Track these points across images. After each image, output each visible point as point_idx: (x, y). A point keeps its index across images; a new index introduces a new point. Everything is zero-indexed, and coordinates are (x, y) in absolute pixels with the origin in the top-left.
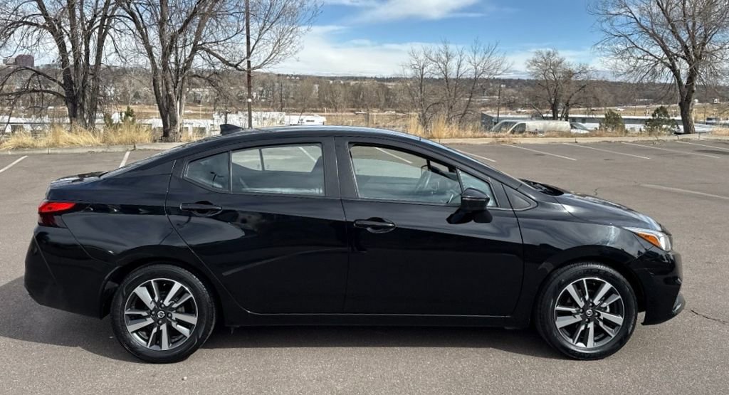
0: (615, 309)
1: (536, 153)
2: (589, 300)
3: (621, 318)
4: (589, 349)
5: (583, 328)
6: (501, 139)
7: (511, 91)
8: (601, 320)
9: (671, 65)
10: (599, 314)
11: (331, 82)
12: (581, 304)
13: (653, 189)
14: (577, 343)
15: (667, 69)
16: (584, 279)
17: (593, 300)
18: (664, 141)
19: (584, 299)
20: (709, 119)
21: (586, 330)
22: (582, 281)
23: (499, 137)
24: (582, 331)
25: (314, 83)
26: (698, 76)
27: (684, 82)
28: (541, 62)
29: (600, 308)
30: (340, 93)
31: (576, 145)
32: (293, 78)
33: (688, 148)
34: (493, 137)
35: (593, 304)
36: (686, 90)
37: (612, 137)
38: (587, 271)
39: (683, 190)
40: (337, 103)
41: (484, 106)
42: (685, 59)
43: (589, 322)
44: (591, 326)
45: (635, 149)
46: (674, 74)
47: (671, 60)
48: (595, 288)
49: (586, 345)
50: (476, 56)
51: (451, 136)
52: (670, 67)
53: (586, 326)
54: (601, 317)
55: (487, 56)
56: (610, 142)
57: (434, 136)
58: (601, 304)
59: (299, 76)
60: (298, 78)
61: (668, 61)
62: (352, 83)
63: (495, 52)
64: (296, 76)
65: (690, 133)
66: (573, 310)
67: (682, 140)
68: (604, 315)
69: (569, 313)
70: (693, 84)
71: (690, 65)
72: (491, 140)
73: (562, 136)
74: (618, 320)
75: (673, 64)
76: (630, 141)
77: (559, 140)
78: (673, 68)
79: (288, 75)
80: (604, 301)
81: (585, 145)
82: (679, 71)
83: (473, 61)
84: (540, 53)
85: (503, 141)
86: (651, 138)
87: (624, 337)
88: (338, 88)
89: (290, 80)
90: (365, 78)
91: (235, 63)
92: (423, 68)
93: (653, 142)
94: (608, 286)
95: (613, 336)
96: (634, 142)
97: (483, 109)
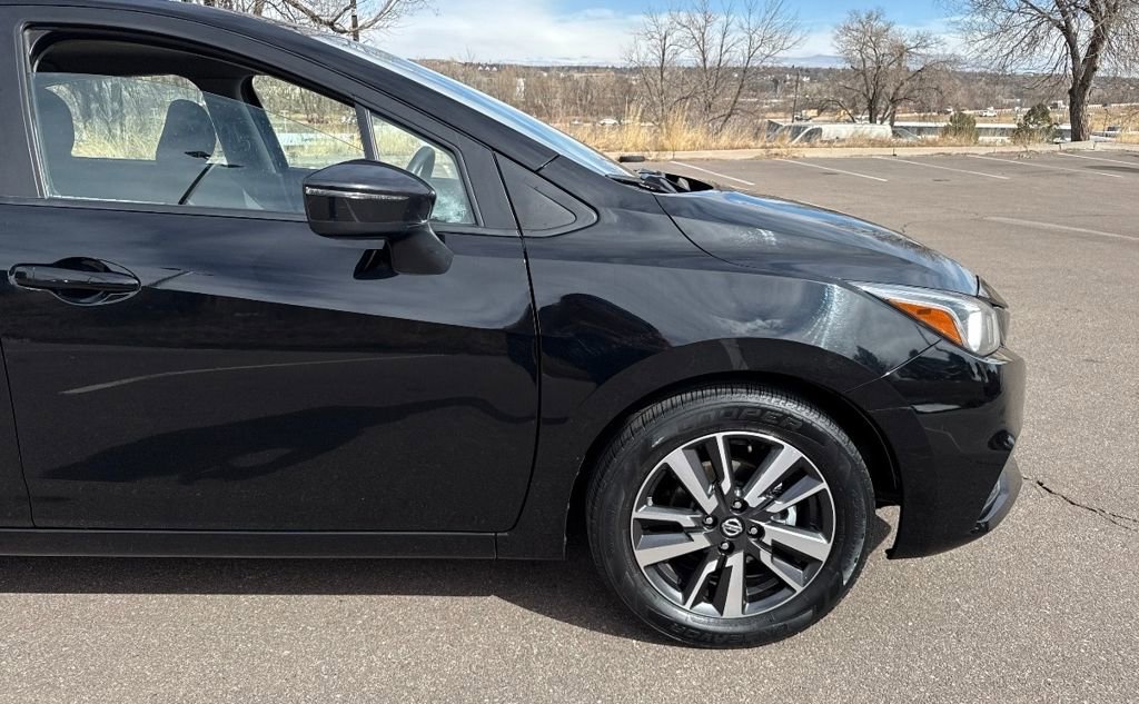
0: (809, 517)
1: (825, 172)
2: (731, 491)
3: (824, 541)
4: (728, 622)
5: (711, 567)
6: (774, 151)
7: (816, 86)
8: (765, 546)
9: (1063, 23)
10: (761, 532)
11: (545, 74)
12: (710, 504)
13: (1003, 225)
14: (696, 602)
15: (1056, 32)
16: (719, 436)
17: (743, 494)
18: (1037, 153)
19: (719, 490)
20: (1110, 129)
21: (722, 573)
22: (715, 438)
23: (772, 147)
24: (710, 576)
25: (518, 76)
26: (1106, 43)
27: (1082, 52)
28: (857, 30)
29: (766, 517)
30: (557, 92)
31: (893, 159)
32: (487, 68)
33: (1074, 162)
34: (762, 147)
35: (745, 504)
36: (1084, 68)
37: (955, 147)
38: (727, 414)
39: (1057, 226)
40: (552, 108)
41: (775, 110)
42: (1089, 12)
43: (731, 551)
44: (736, 562)
45: (990, 164)
46: (1068, 40)
47: (1064, 13)
48: (751, 458)
49: (721, 609)
50: (752, 16)
51: (694, 147)
52: (1062, 29)
53: (723, 561)
54: (767, 540)
55: (769, 16)
56: (949, 154)
57: (666, 147)
58: (769, 503)
59: (497, 66)
60: (495, 69)
61: (1059, 17)
62: (577, 76)
63: (781, 9)
64: (492, 66)
65: (1080, 140)
66: (686, 520)
67: (1065, 151)
68: (773, 533)
69: (675, 528)
70: (1096, 56)
71: (1096, 22)
72: (758, 152)
73: (873, 145)
74: (817, 546)
75: (1067, 22)
76: (983, 153)
77: (868, 151)
78: (1066, 31)
79: (479, 65)
80: (778, 495)
81: (907, 159)
82: (1076, 35)
83: (746, 26)
84: (856, 13)
85: (777, 154)
86: (1016, 149)
87: (826, 592)
88: (553, 83)
89: (484, 72)
90: (595, 68)
91: (331, 20)
92: (665, 38)
93: (1019, 155)
94: (788, 456)
95: (799, 589)
96: (987, 155)
97: (773, 115)
